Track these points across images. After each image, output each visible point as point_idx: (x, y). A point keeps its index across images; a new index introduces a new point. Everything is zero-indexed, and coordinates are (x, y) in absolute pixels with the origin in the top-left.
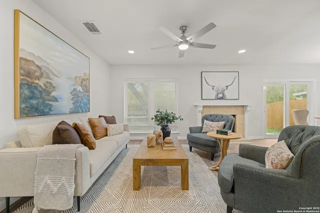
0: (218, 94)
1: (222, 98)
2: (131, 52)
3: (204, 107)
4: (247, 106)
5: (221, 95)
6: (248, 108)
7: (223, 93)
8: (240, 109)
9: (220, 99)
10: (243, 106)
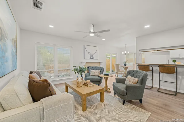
0: (91, 56)
1: (92, 59)
2: (51, 26)
3: (86, 63)
4: (101, 62)
5: (92, 57)
6: (102, 63)
7: (92, 56)
8: (99, 64)
9: (91, 59)
10: (100, 62)
